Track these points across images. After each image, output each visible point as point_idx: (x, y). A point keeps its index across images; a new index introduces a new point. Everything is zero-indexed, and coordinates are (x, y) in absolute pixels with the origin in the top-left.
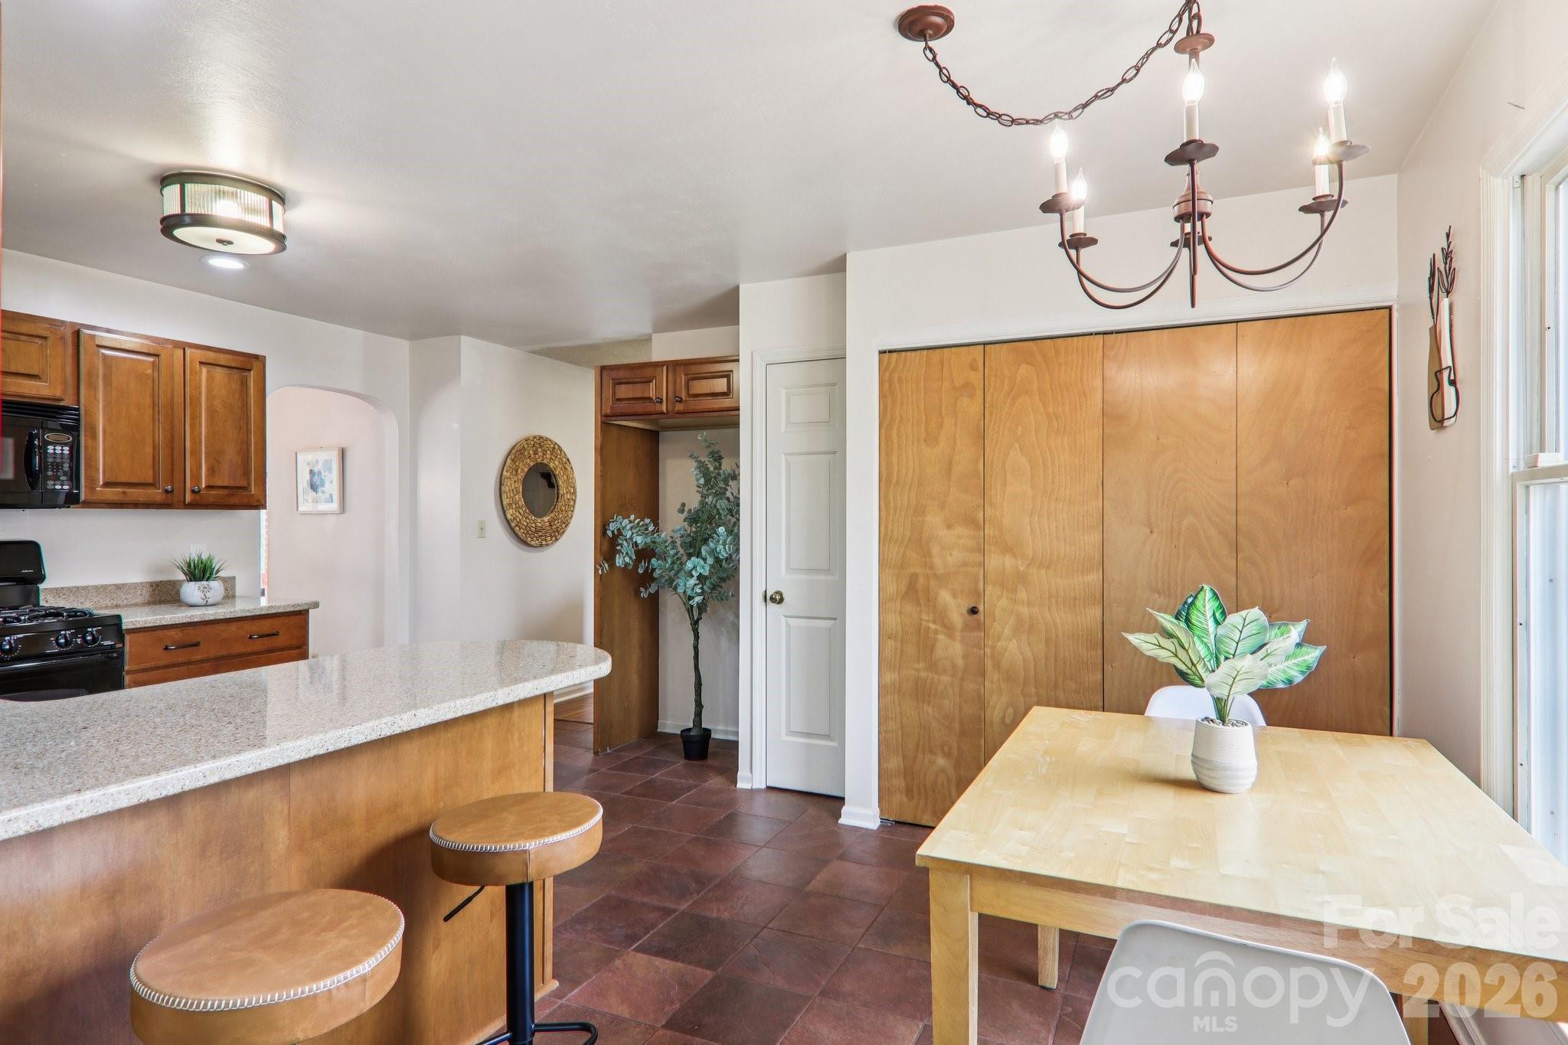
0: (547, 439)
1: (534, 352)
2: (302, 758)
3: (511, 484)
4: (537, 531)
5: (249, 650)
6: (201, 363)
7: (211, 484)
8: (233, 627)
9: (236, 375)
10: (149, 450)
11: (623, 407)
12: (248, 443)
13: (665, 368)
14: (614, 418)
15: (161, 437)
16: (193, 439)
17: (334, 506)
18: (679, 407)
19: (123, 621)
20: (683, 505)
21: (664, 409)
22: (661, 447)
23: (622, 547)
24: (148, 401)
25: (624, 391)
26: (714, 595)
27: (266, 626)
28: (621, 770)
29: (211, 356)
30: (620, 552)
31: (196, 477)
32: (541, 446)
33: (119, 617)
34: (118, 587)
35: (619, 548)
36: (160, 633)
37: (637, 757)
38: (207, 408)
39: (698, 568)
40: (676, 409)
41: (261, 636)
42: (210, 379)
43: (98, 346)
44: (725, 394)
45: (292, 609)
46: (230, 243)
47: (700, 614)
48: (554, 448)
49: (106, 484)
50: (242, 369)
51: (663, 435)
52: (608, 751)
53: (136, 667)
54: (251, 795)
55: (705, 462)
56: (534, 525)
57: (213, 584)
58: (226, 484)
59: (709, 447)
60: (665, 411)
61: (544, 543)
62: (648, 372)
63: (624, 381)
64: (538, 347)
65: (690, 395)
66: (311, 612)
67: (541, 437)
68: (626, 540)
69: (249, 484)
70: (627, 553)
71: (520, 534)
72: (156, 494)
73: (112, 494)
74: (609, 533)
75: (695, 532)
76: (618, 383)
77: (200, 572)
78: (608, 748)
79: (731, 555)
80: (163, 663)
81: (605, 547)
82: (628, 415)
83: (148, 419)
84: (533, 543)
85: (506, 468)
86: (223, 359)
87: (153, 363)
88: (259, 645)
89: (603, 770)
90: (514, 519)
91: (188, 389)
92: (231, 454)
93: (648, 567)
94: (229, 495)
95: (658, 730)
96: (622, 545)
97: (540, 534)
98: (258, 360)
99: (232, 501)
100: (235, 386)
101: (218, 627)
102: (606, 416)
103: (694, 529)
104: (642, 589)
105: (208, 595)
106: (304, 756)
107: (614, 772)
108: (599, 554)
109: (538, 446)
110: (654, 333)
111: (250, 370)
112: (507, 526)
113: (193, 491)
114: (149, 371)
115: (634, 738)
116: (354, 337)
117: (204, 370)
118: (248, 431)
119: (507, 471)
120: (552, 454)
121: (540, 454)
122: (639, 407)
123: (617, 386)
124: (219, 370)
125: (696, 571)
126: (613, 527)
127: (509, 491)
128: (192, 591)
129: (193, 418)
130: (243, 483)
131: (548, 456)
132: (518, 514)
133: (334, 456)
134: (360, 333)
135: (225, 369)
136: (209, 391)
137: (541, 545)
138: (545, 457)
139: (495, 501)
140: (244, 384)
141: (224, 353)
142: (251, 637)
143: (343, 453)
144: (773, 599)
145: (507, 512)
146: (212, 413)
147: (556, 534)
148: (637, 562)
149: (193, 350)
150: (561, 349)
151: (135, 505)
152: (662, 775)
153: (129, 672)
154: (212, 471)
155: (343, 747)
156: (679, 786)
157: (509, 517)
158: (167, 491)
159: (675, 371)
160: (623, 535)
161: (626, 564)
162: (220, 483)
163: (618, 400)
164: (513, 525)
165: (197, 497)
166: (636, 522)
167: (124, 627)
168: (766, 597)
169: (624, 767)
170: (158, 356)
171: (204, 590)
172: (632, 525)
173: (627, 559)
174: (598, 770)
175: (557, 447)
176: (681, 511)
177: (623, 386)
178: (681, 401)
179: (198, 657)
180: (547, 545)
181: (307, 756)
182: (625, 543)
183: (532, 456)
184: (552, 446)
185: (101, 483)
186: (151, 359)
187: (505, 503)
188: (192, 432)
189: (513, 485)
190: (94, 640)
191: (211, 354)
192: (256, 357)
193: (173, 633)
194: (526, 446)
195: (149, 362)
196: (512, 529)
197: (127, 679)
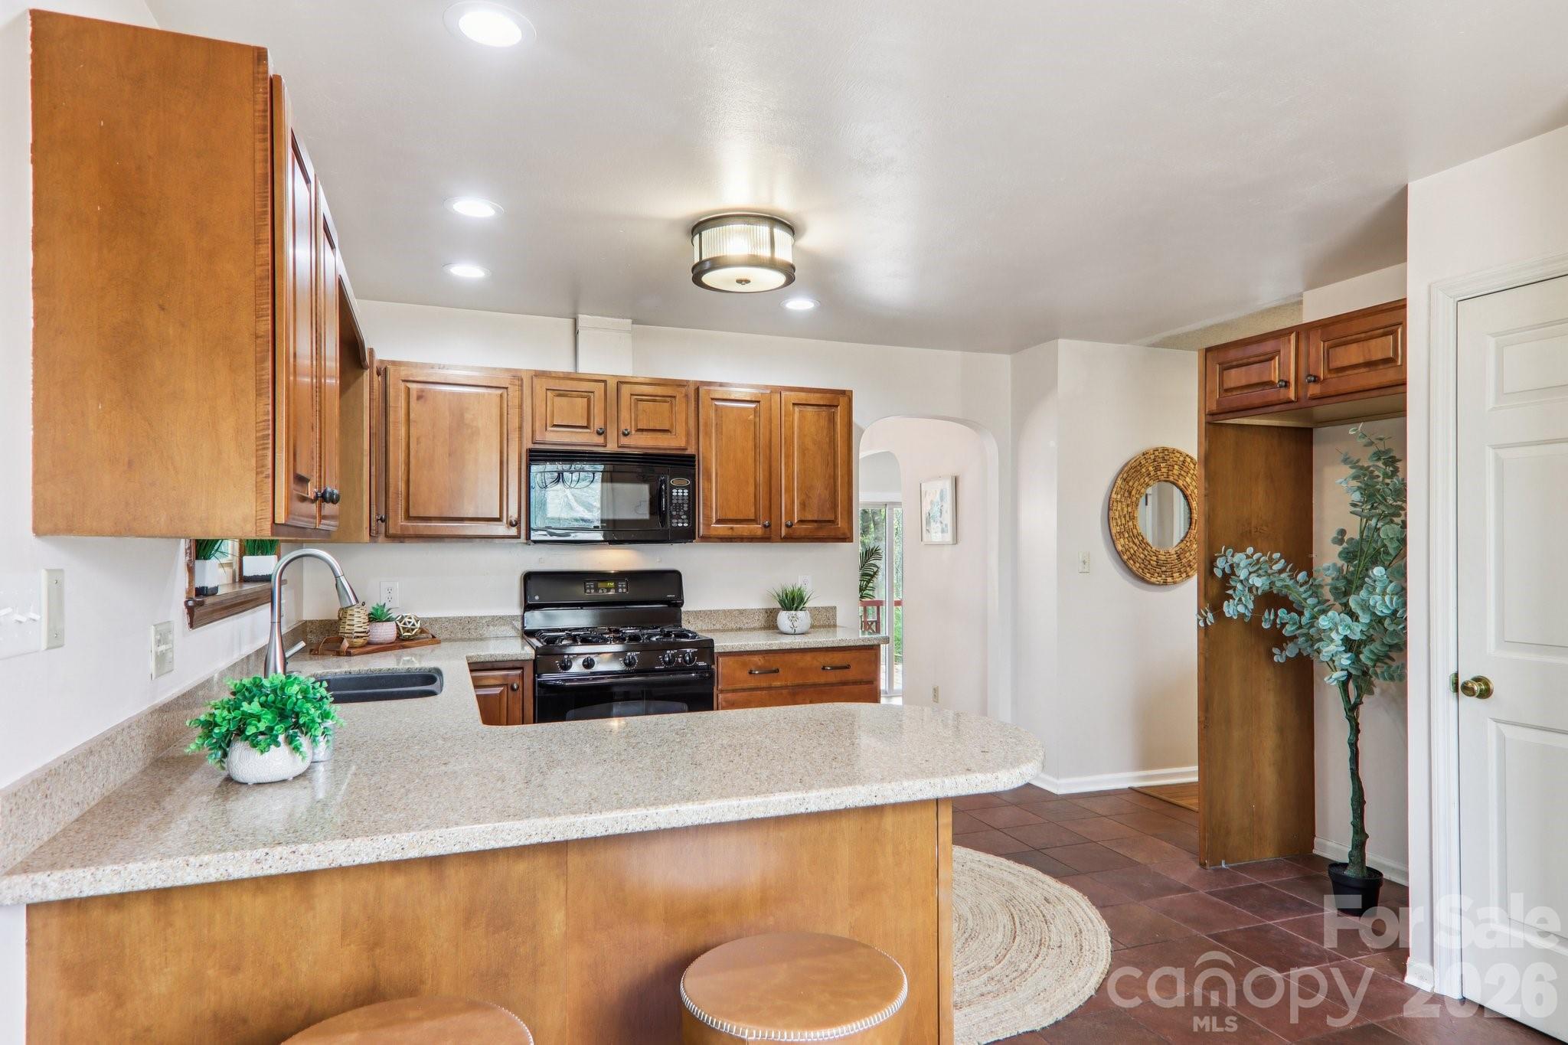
0: (1174, 451)
1: (1154, 345)
2: (521, 843)
3: (1122, 509)
4: (1159, 566)
5: (822, 680)
6: (794, 404)
7: (803, 519)
8: (808, 657)
9: (824, 412)
10: (751, 489)
11: (1236, 399)
12: (834, 477)
13: (1293, 337)
14: (1222, 416)
15: (761, 477)
16: (787, 477)
17: (948, 537)
18: (1315, 390)
19: (715, 645)
20: (1343, 532)
21: (1292, 395)
22: (1315, 449)
23: (1234, 590)
24: (751, 444)
25: (1236, 377)
26: (1379, 671)
27: (838, 659)
28: (1226, 899)
29: (802, 397)
30: (1230, 597)
31: (790, 513)
32: (1165, 460)
33: (712, 641)
34: (741, 612)
35: (1230, 592)
36: (746, 658)
37: (1262, 886)
38: (799, 446)
39: (1340, 628)
40: (1310, 393)
41: (834, 668)
42: (802, 417)
43: (712, 399)
44: (1389, 361)
45: (862, 643)
46: (747, 281)
47: (1359, 696)
48: (1184, 462)
49: (719, 521)
50: (830, 406)
51: (1318, 433)
52: (1223, 866)
53: (725, 688)
54: (521, 867)
55: (1369, 467)
56: (1155, 558)
57: (800, 614)
58: (815, 518)
59: (1371, 443)
60: (1293, 399)
61: (1169, 580)
62: (1268, 346)
63: (1235, 363)
64: (1156, 338)
65: (1330, 371)
66: (882, 647)
67: (1164, 450)
68: (1241, 581)
69: (836, 518)
70: (1240, 600)
71: (1135, 569)
72: (757, 529)
73: (722, 529)
74: (1218, 573)
75: (1352, 573)
76: (1226, 367)
77: (792, 601)
78: (1223, 862)
79: (1395, 612)
80: (746, 686)
81: (1214, 590)
82: (1242, 410)
83: (751, 461)
84: (1153, 580)
85: (1115, 490)
86: (814, 398)
87: (755, 409)
88: (833, 677)
89: (1202, 892)
90: (1127, 550)
91: (783, 430)
92: (820, 490)
93: (1275, 620)
94: (818, 529)
95: (1315, 852)
96: (1234, 588)
97: (1164, 569)
98: (846, 395)
99: (821, 534)
100: (824, 422)
101: (794, 657)
102: (1212, 414)
103: (1352, 569)
104: (1275, 650)
105: (796, 624)
106: (524, 841)
107: (1215, 899)
108: (1202, 599)
109: (1160, 460)
110: (1306, 290)
111: (837, 406)
112: (1119, 559)
113: (787, 526)
114: (752, 417)
115: (1269, 854)
116: (951, 360)
117: (797, 409)
118: (835, 466)
119: (1117, 493)
120: (1181, 469)
121: (1164, 470)
122: (1256, 397)
123: (1225, 372)
124: (810, 409)
125: (1337, 632)
126: (1220, 563)
127: (1120, 517)
128: (784, 619)
129: (787, 457)
130: (831, 517)
131: (1175, 472)
132: (1131, 544)
133: (948, 486)
134: (957, 354)
135: (815, 407)
136: (800, 429)
137: (1165, 583)
138: (1170, 473)
139: (1103, 533)
140: (832, 420)
141: (814, 392)
142: (824, 668)
143: (956, 481)
144: (1467, 690)
145: (1117, 542)
146: (803, 451)
147: (1188, 569)
148: (1258, 611)
149: (787, 393)
150: (1187, 335)
151: (741, 539)
152: (1283, 924)
153: (722, 691)
154: (803, 506)
155: (575, 837)
156: (1303, 950)
157: (1120, 548)
158: (765, 526)
159: (1308, 338)
160: (1235, 575)
161: (1241, 616)
162: (810, 518)
163: (1226, 390)
164: (1125, 557)
165: (790, 530)
166: (1255, 557)
167: (716, 651)
168: (1456, 683)
169: (1232, 896)
170: (759, 402)
171: (793, 619)
172: (1249, 560)
173: (1241, 609)
174: (1193, 891)
175: (1188, 460)
176: (1340, 541)
177: (1233, 371)
178: (1316, 380)
179: (778, 684)
180: (1175, 583)
181: (528, 843)
182: (1239, 586)
183: (1152, 473)
184: (1182, 459)
185: (714, 521)
186: (753, 405)
187: (1114, 531)
188: (786, 470)
189: (1125, 509)
190: (692, 661)
191: (803, 395)
192: (843, 392)
193: (756, 659)
194: (1143, 462)
195: (751, 408)
196: (1125, 563)
197: (720, 698)
